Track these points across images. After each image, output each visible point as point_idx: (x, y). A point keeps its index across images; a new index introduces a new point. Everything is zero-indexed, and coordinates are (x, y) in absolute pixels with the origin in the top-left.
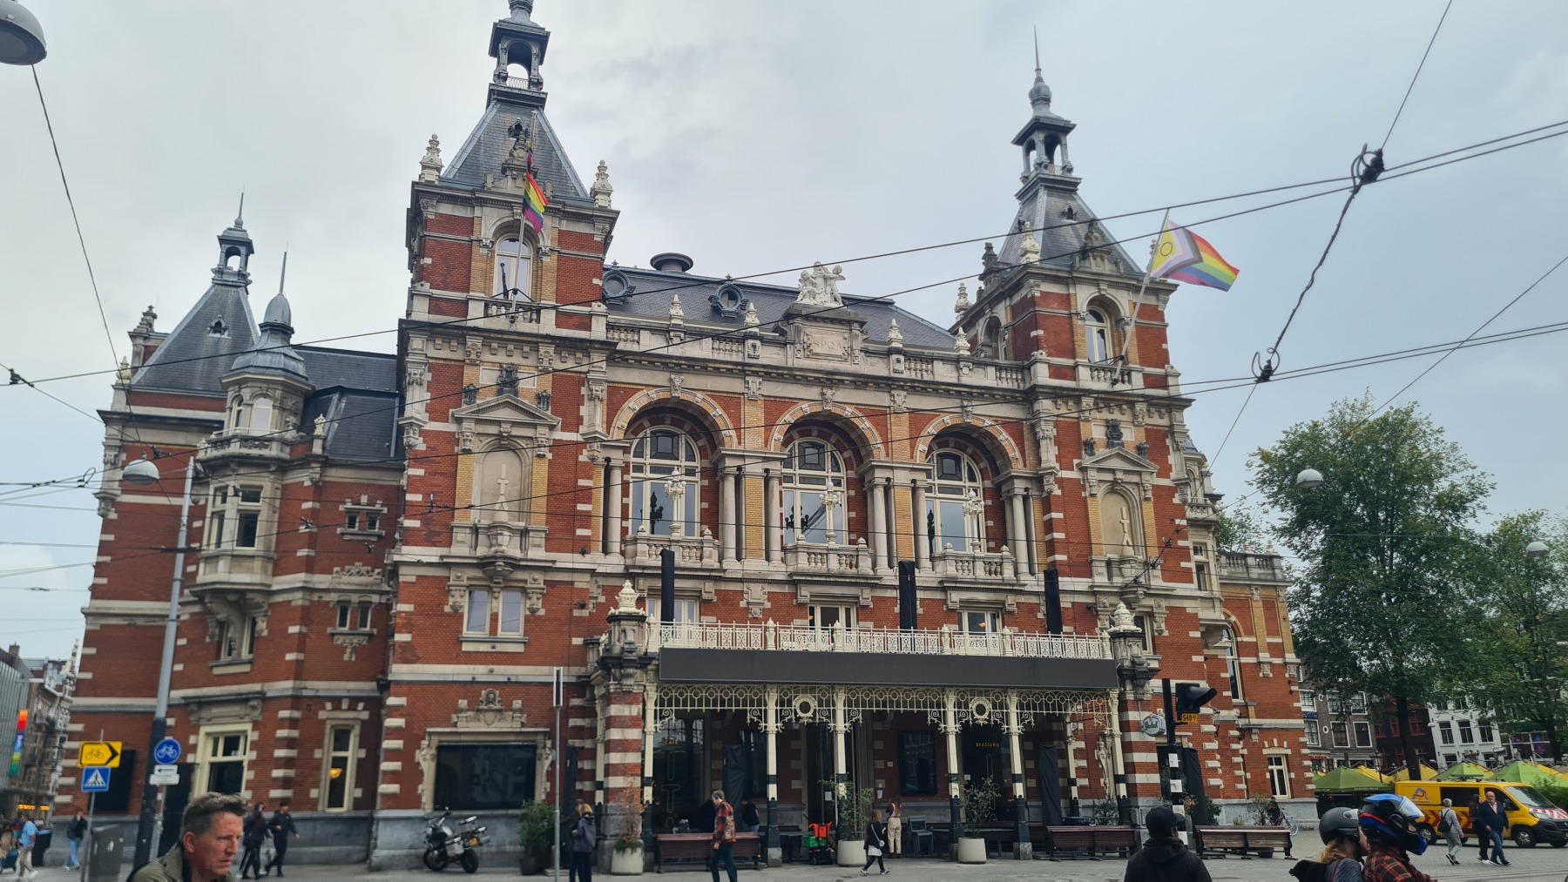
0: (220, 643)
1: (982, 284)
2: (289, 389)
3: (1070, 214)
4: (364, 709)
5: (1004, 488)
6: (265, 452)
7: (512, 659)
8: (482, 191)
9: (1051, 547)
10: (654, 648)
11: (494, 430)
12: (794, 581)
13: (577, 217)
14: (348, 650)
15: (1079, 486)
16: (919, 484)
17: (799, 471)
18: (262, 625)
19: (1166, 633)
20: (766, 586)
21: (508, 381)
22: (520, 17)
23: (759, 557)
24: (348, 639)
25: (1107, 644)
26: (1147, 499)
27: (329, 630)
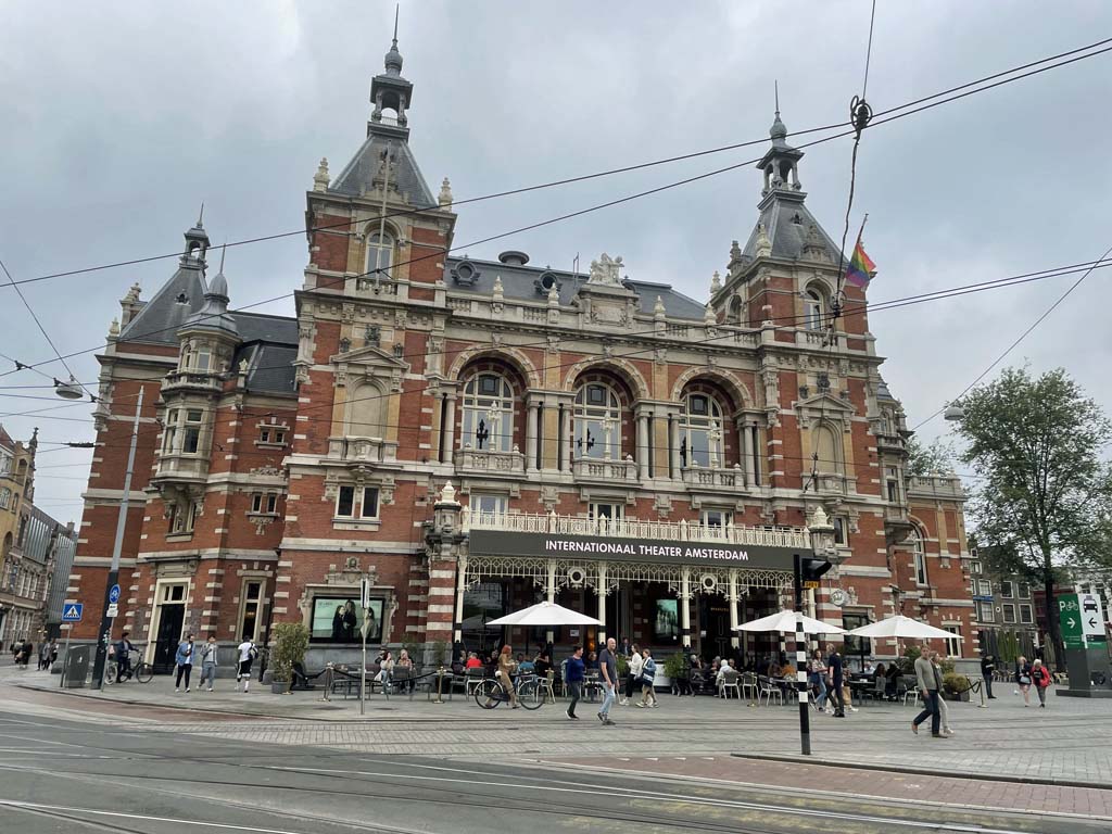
0: (172, 520)
1: (729, 271)
2: (223, 341)
3: (797, 219)
4: (270, 569)
5: (739, 421)
6: (205, 385)
7: (370, 536)
8: (356, 199)
9: (772, 466)
10: (466, 530)
11: (361, 371)
12: (578, 486)
13: (425, 218)
14: (259, 528)
15: (794, 420)
16: (674, 417)
17: (586, 406)
18: (200, 508)
19: (858, 531)
20: (557, 488)
21: (373, 336)
22: (393, 75)
23: (553, 467)
24: (260, 519)
25: (807, 537)
26: (847, 432)
27: (247, 513)
